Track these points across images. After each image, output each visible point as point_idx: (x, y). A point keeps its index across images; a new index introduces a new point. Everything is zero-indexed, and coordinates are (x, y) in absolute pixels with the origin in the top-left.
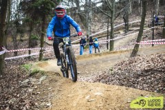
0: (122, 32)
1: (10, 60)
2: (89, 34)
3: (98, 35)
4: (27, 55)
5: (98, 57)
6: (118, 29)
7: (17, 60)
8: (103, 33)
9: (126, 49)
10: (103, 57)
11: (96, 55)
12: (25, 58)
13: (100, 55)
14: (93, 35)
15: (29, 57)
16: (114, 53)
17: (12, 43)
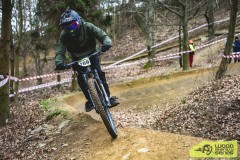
0: (203, 38)
1: (29, 92)
2: (150, 44)
3: (165, 45)
4: (55, 83)
5: (165, 81)
6: (197, 34)
7: (40, 91)
8: (173, 42)
9: (210, 66)
10: (172, 80)
11: (162, 77)
12: (53, 87)
13: (167, 77)
14: (157, 45)
15: (59, 86)
16: (190, 73)
17: (34, 65)
